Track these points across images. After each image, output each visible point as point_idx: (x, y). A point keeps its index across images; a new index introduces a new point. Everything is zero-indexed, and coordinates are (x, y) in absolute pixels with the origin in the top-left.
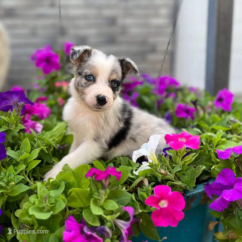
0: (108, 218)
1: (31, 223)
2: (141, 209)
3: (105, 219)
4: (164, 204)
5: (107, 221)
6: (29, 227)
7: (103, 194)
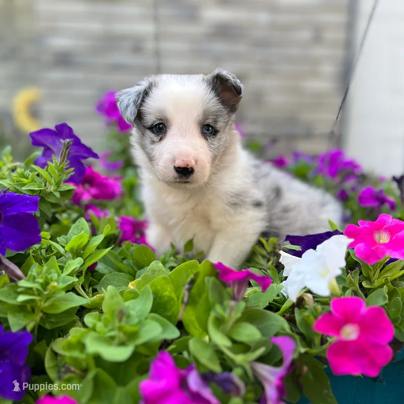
0: (239, 358)
1: (84, 365)
2: (304, 347)
3: (232, 360)
4: (350, 333)
5: (237, 366)
6: (77, 371)
7: (232, 309)
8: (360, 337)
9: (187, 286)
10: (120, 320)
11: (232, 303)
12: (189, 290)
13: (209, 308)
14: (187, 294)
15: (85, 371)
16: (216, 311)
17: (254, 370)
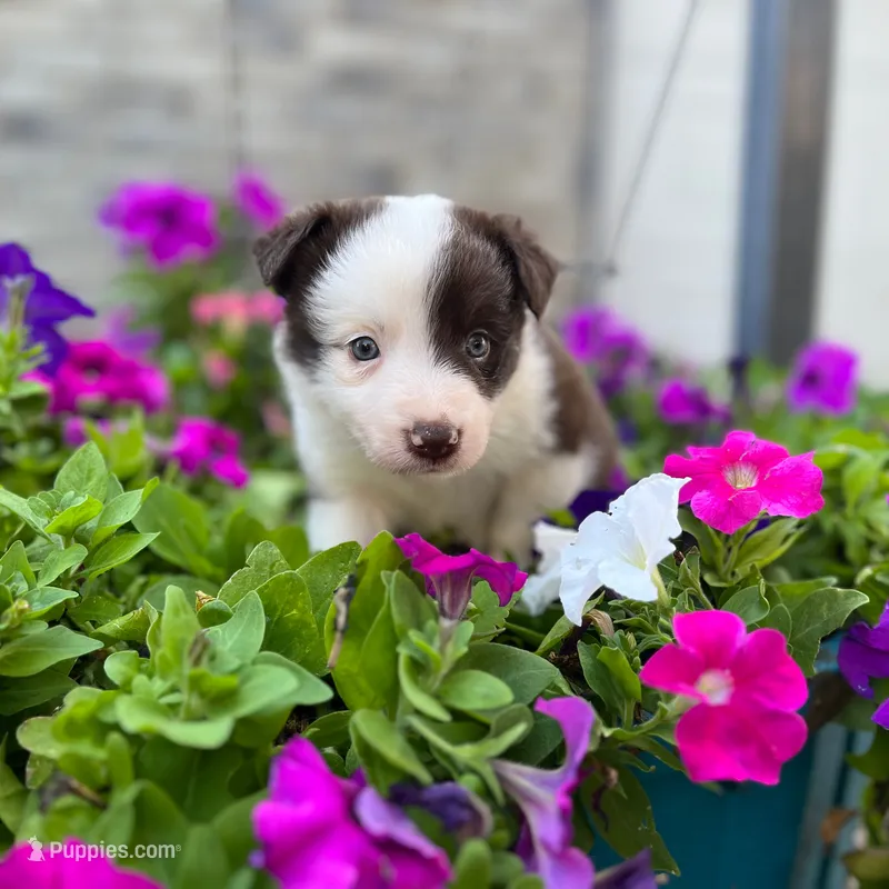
5: (460, 769)
6: (86, 790)
7: (447, 637)
8: (734, 697)
9: (342, 591)
10: (197, 662)
11: (446, 623)
12: (348, 599)
13: (394, 639)
14: (343, 608)
15: (105, 789)
16: (410, 644)
17: (502, 779)
